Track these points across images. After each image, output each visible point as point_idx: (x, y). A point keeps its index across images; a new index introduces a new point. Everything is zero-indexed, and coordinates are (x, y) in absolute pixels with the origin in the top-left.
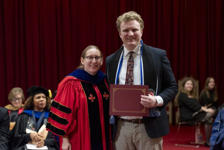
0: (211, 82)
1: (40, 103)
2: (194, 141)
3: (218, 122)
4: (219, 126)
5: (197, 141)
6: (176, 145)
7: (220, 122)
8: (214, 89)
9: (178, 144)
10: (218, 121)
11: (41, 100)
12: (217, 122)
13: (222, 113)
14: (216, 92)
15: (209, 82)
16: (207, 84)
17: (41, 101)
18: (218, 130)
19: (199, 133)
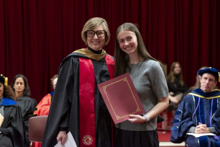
0: (176, 68)
3: (180, 112)
4: (180, 116)
5: (163, 127)
7: (182, 112)
13: (186, 102)
14: (181, 77)
15: (174, 67)
16: (173, 70)
18: (180, 120)
19: (166, 119)
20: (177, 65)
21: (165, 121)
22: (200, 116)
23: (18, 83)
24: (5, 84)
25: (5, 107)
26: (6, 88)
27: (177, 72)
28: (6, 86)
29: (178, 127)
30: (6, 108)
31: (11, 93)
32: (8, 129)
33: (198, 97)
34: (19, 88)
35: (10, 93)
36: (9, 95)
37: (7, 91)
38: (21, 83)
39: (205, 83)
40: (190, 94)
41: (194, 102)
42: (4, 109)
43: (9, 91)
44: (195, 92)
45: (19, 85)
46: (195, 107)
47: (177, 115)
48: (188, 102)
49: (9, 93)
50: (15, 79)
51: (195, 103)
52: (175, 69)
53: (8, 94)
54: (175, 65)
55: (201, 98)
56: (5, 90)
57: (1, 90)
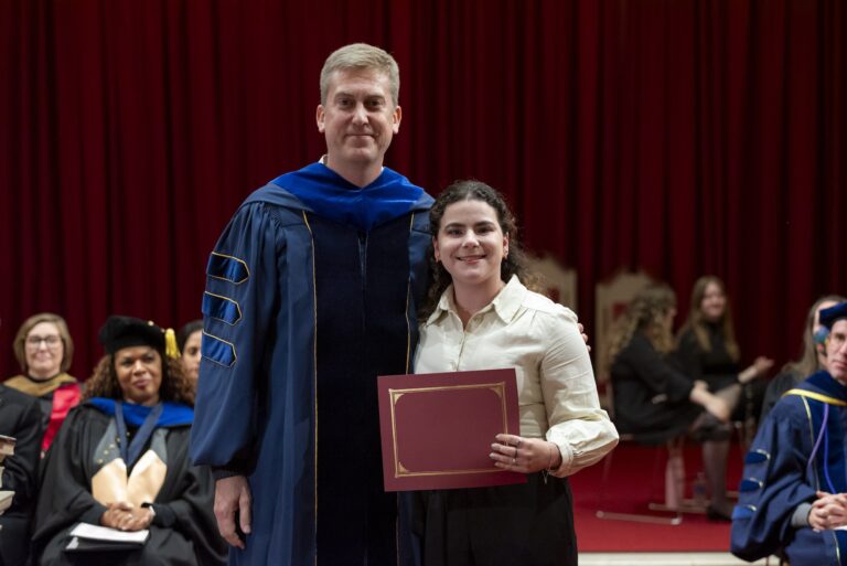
0: (710, 296)
1: (135, 379)
2: (662, 501)
3: (761, 455)
4: (763, 470)
5: (671, 502)
6: (600, 514)
7: (768, 456)
8: (721, 319)
9: (605, 510)
10: (764, 452)
11: (134, 371)
12: (760, 451)
13: (782, 420)
15: (702, 296)
16: (699, 305)
17: (138, 374)
18: (761, 484)
19: (680, 473)
20: (712, 287)
21: (677, 481)
22: (826, 468)
24: (168, 352)
25: (171, 430)
26: (169, 364)
27: (714, 313)
28: (170, 358)
29: (754, 508)
30: (173, 435)
32: (171, 508)
33: (821, 403)
35: (185, 382)
36: (180, 389)
37: (176, 375)
39: (837, 351)
40: (794, 392)
41: (807, 420)
42: (167, 438)
43: (181, 376)
44: (808, 385)
46: (812, 436)
47: (753, 466)
48: (787, 420)
49: (181, 381)
51: (810, 423)
52: (707, 303)
53: (177, 385)
54: (704, 288)
55: (831, 405)
56: (169, 373)
57: (152, 374)
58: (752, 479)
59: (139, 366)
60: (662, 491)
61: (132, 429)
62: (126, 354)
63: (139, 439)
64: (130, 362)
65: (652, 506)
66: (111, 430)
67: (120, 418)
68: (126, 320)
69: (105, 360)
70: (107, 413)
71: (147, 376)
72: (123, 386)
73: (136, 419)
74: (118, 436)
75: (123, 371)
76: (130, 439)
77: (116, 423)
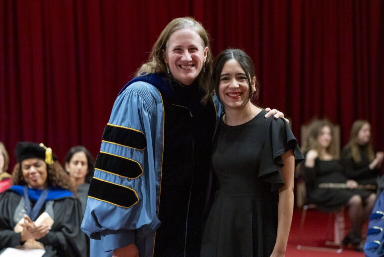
1: (31, 176)
2: (333, 240)
3: (380, 214)
4: (382, 222)
5: (337, 241)
6: (299, 248)
9: (302, 245)
10: (382, 213)
11: (31, 172)
12: (378, 212)
17: (33, 174)
18: (382, 230)
19: (342, 226)
20: (366, 127)
21: (340, 230)
23: (77, 163)
25: (56, 201)
30: (57, 204)
31: (60, 176)
34: (80, 172)
35: (58, 176)
38: (83, 163)
42: (54, 206)
45: (80, 166)
47: (375, 221)
49: (55, 176)
50: (71, 156)
57: (41, 173)
58: (376, 228)
59: (33, 169)
60: (333, 235)
61: (34, 202)
62: (26, 163)
63: (38, 206)
64: (29, 167)
65: (328, 243)
66: (22, 203)
67: (27, 196)
68: (25, 144)
69: (17, 166)
70: (19, 194)
71: (38, 175)
72: (27, 180)
73: (35, 197)
74: (26, 205)
75: (25, 172)
76: (33, 206)
77: (25, 199)
